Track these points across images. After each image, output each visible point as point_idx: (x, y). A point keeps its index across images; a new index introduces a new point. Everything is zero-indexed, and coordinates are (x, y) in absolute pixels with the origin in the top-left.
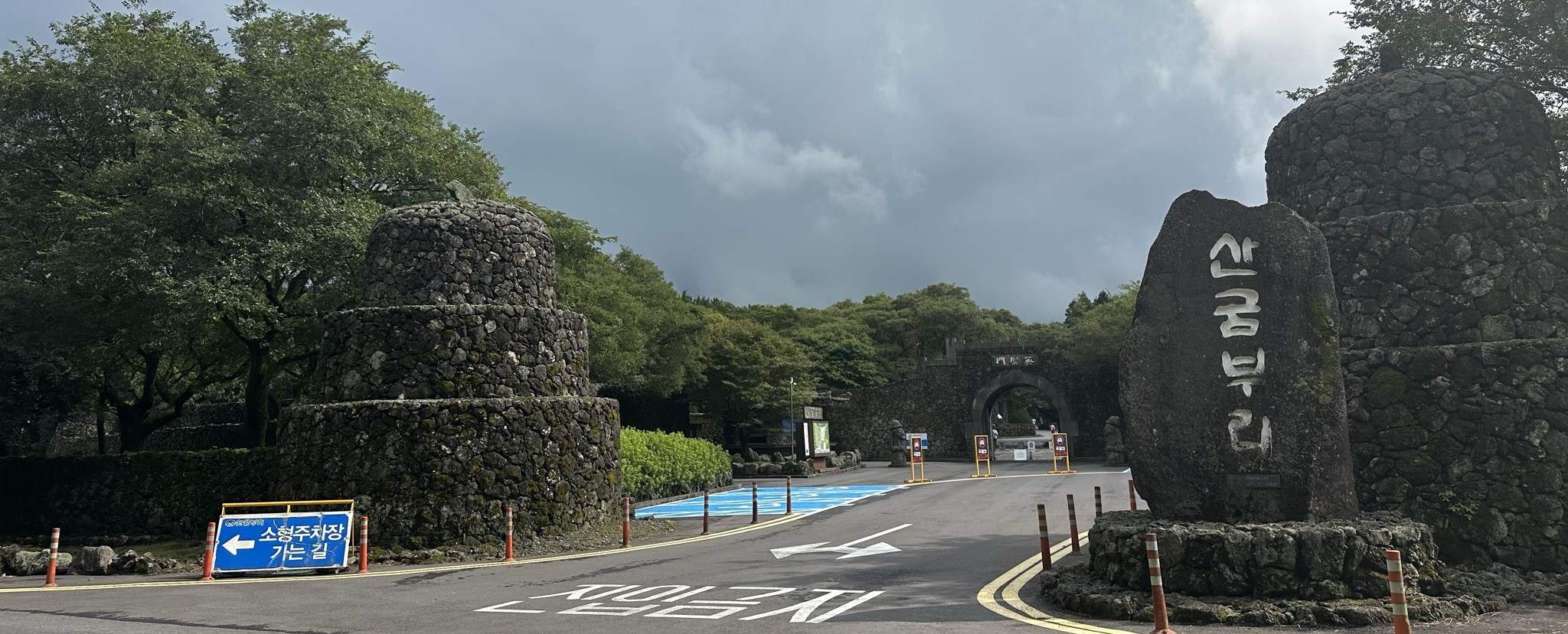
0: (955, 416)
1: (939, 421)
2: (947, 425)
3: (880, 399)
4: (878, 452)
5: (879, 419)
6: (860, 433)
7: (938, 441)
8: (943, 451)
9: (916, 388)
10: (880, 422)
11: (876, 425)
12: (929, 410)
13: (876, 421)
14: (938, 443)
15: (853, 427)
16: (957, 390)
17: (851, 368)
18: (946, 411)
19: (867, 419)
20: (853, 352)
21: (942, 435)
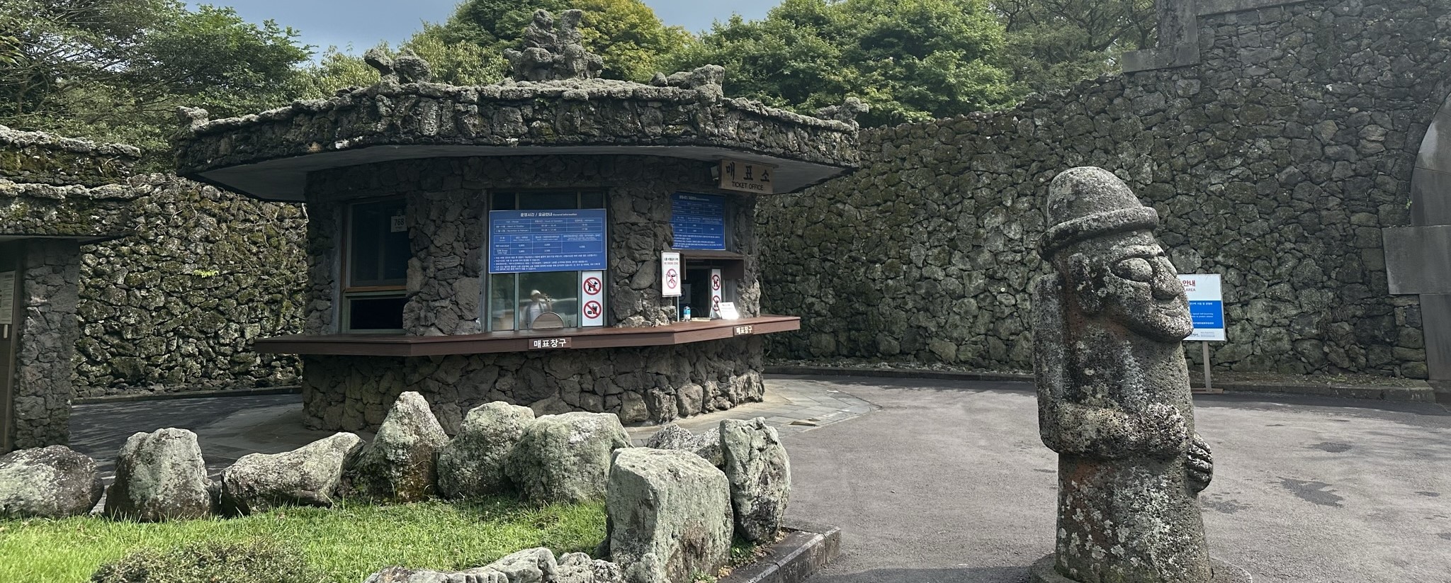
0: (1333, 202)
1: (1261, 224)
2: (1301, 239)
3: (1014, 151)
4: (1010, 345)
5: (1008, 222)
6: (940, 274)
7: (1260, 304)
8: (1286, 344)
9: (1156, 101)
10: (1014, 231)
11: (999, 244)
12: (1216, 183)
13: (997, 230)
14: (1257, 310)
15: (917, 253)
16: (1343, 99)
17: (924, 78)
18: (1290, 185)
19: (965, 222)
20: (930, 33)
21: (1278, 279)
